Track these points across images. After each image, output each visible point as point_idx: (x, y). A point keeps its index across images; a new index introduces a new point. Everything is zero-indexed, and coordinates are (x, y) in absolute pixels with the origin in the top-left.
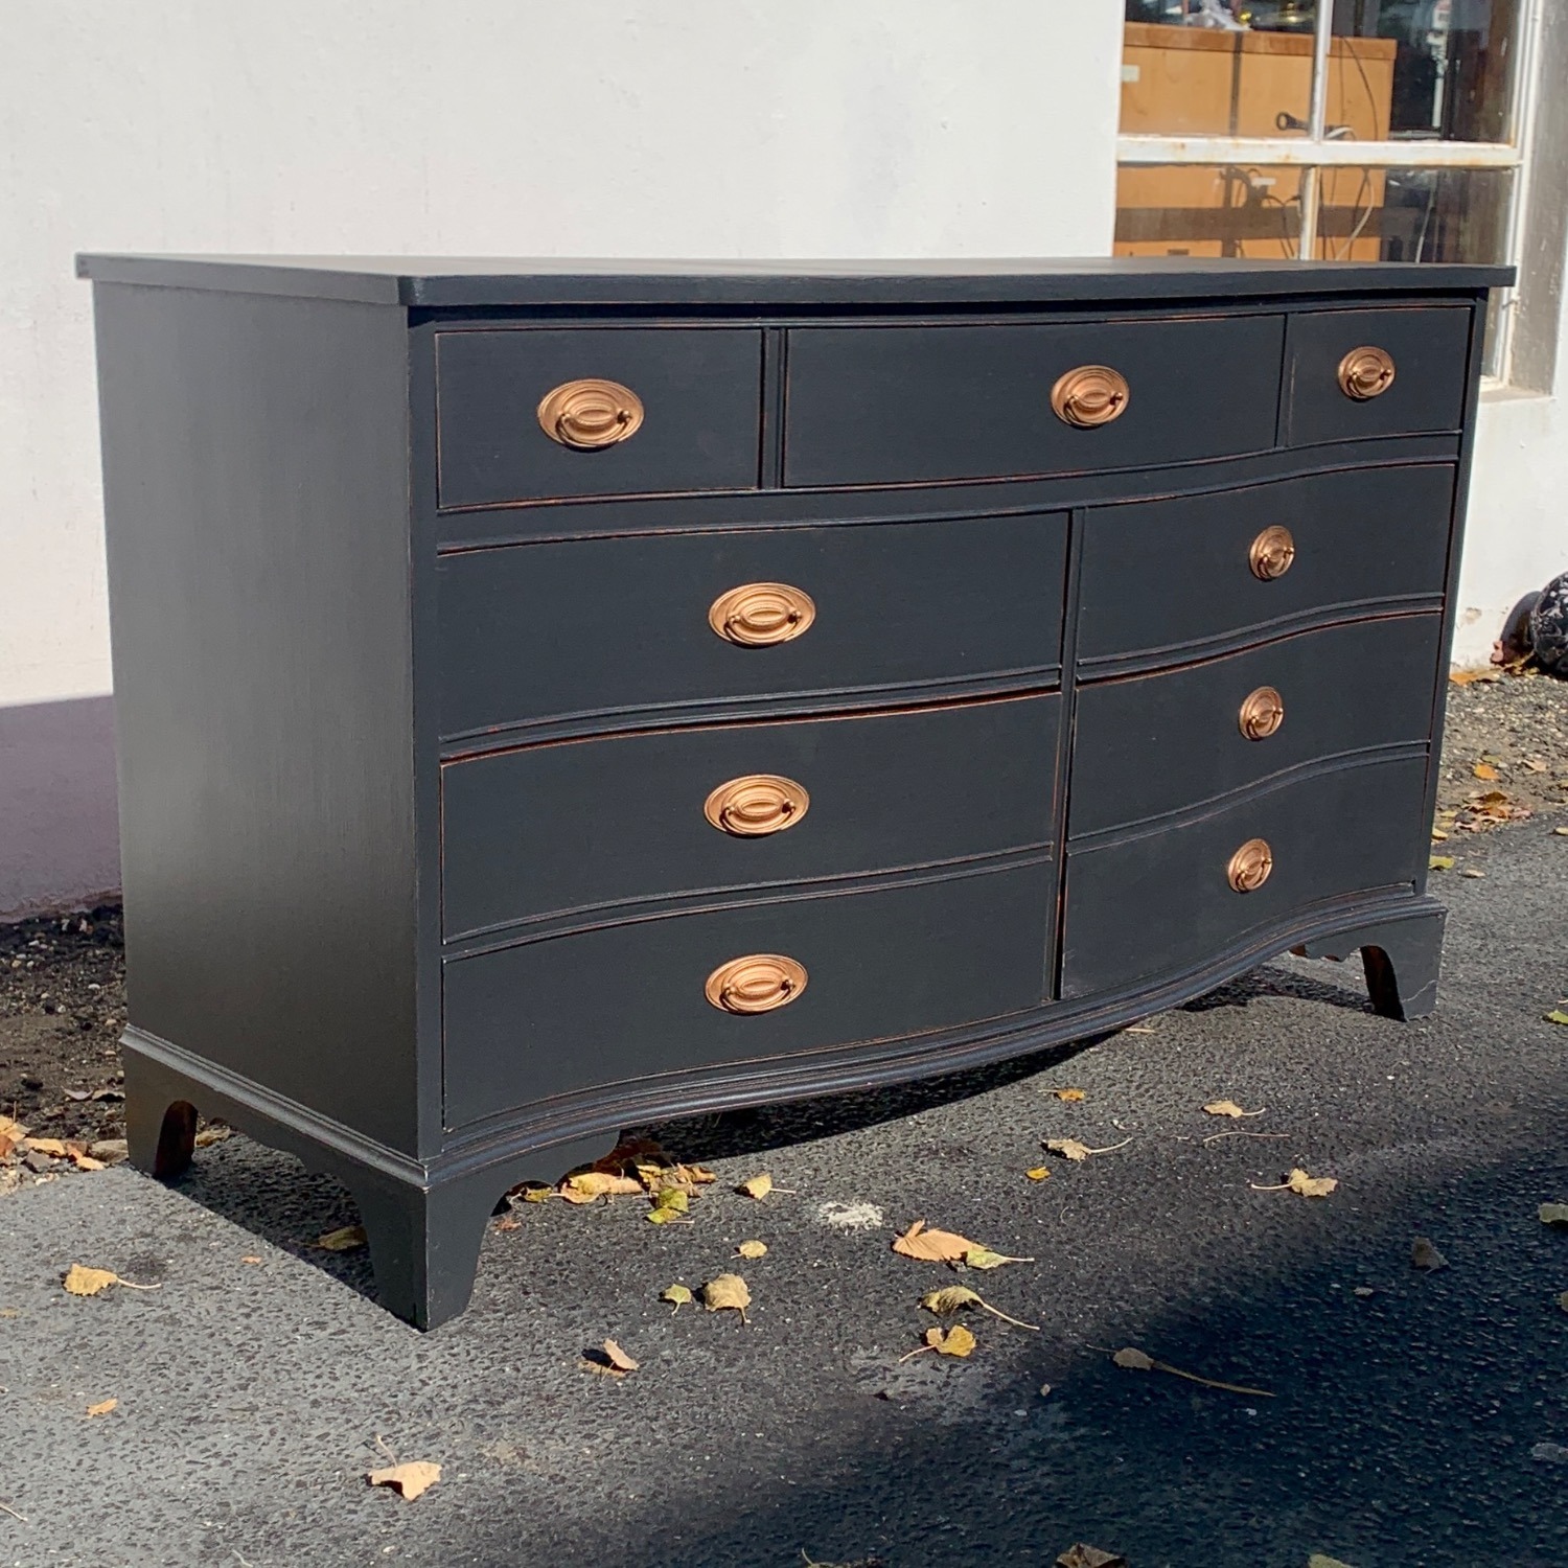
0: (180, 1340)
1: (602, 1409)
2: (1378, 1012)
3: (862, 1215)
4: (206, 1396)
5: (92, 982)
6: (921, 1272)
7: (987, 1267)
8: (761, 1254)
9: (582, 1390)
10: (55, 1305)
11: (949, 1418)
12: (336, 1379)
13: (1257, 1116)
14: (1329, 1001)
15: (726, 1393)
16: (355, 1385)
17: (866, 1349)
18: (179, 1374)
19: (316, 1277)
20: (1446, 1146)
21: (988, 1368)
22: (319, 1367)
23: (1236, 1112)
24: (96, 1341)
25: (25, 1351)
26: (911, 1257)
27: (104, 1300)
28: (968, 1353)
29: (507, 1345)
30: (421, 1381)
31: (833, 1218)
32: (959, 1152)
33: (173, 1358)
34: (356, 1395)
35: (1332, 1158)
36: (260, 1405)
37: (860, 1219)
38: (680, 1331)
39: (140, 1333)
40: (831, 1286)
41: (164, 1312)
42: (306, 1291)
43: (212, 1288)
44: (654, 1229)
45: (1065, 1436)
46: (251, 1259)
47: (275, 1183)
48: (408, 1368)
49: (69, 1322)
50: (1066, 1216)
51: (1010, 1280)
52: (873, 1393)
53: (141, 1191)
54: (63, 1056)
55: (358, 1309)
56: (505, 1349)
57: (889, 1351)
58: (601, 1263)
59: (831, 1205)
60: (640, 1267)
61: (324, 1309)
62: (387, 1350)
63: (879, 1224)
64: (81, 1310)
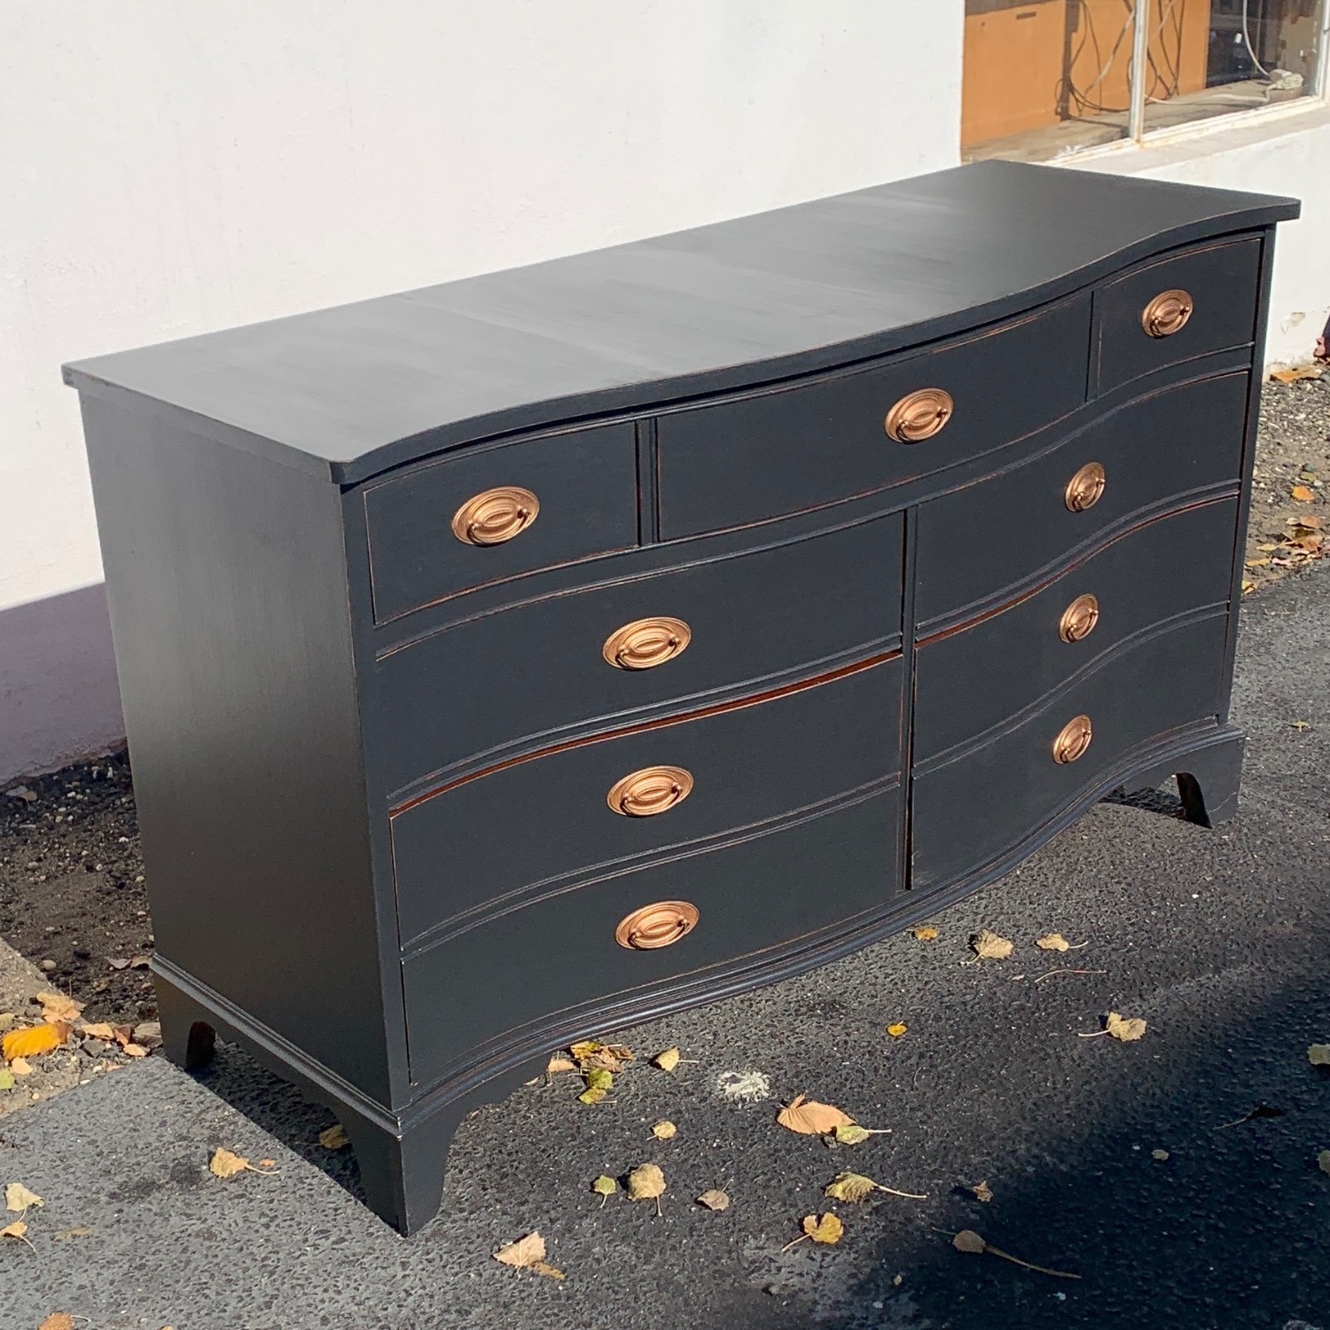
0: (216, 1256)
1: (548, 1316)
2: (1190, 818)
3: (751, 1085)
4: (239, 1317)
5: (121, 836)
6: (799, 1149)
7: (853, 1142)
8: (671, 1135)
9: (530, 1295)
10: (118, 1221)
11: (820, 1314)
12: (339, 1293)
13: (1081, 950)
14: (1147, 807)
15: (645, 1293)
16: (354, 1298)
17: (755, 1238)
18: (218, 1294)
19: (319, 1179)
20: (1237, 974)
21: (853, 1255)
22: (325, 1280)
23: (1064, 946)
24: (151, 1261)
25: (99, 1274)
26: (792, 1131)
27: (156, 1214)
28: (837, 1240)
29: (472, 1247)
30: (405, 1290)
31: (730, 1089)
32: (832, 1007)
33: (212, 1276)
34: (356, 1308)
35: (1141, 996)
36: (282, 1325)
37: (751, 1090)
38: (608, 1226)
39: (185, 1250)
40: (727, 1169)
41: (203, 1226)
42: (312, 1196)
43: (237, 1197)
44: (586, 1110)
46: (267, 1162)
48: (394, 1277)
49: (130, 1241)
50: (919, 1078)
51: (872, 1156)
52: (761, 1287)
53: (177, 1087)
54: (104, 918)
55: (353, 1214)
56: (469, 1253)
57: (774, 1240)
58: (544, 1151)
59: (727, 1075)
60: (574, 1154)
61: (326, 1216)
62: (378, 1258)
63: (766, 1095)
64: (138, 1226)
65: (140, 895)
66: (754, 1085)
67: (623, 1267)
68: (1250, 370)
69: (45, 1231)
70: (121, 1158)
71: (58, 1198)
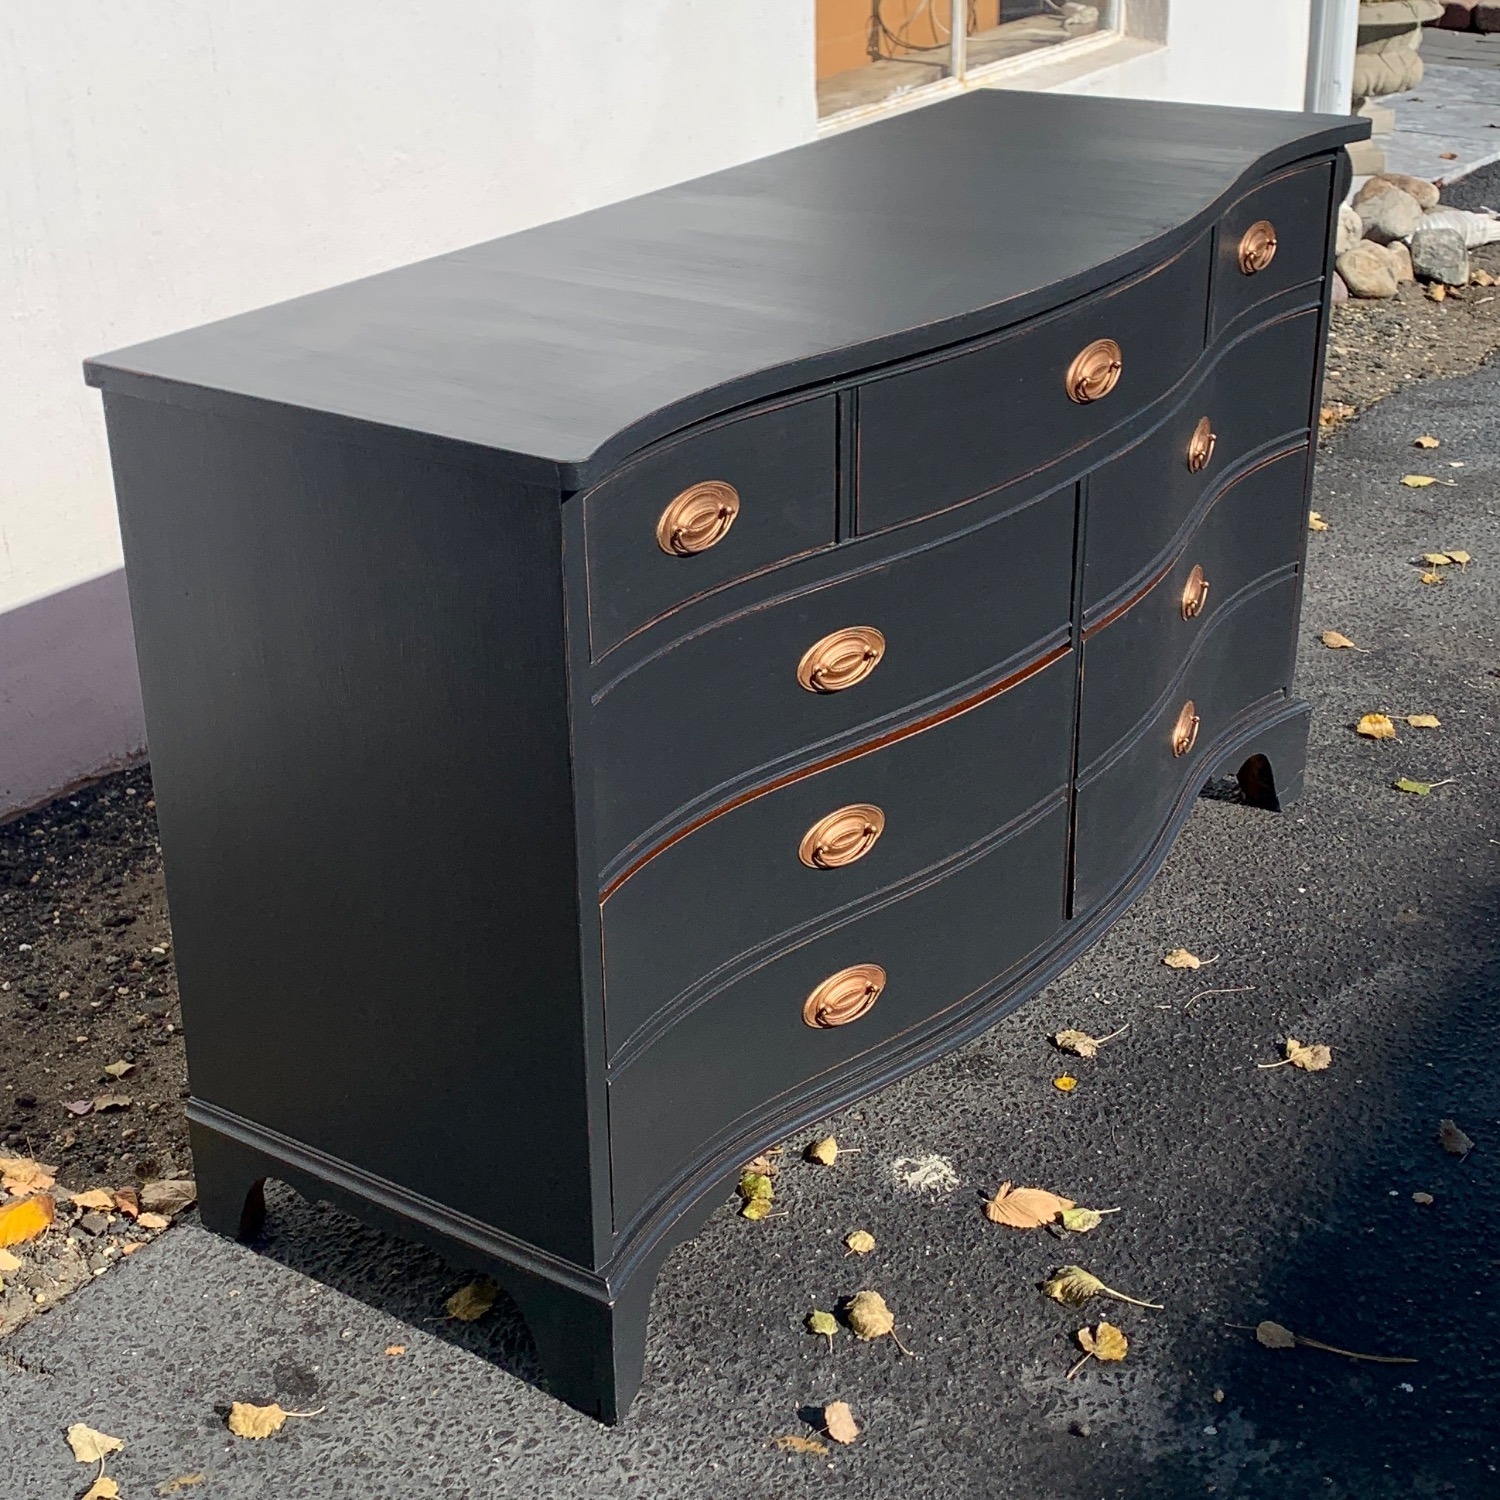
2: (1252, 802)
3: (932, 1172)
5: (21, 943)
6: (1026, 1245)
7: (1087, 1229)
8: (872, 1247)
9: (797, 1480)
10: (234, 1457)
11: (1149, 1452)
13: (1214, 964)
15: (935, 1458)
17: (1029, 1365)
19: (471, 1365)
20: (1391, 974)
23: (1195, 963)
26: (1010, 1226)
27: (277, 1440)
28: (1124, 1354)
29: (698, 1427)
30: (640, 1498)
31: (913, 1179)
32: (980, 1065)
35: (1304, 1011)
37: (936, 1177)
38: (848, 1375)
40: (956, 1281)
41: (346, 1448)
42: (470, 1388)
43: (374, 1402)
44: (755, 1228)
45: (1262, 1455)
46: (394, 1350)
47: (362, 1228)
48: (619, 1482)
49: (259, 1483)
50: (1119, 1140)
51: (1114, 1243)
52: (1065, 1429)
53: (233, 1265)
54: (35, 1051)
55: (531, 1404)
56: (699, 1436)
57: (1052, 1365)
58: (728, 1286)
59: (900, 1162)
60: (767, 1286)
61: (499, 1411)
62: (587, 1459)
63: (956, 1181)
64: (263, 1460)
65: (72, 1015)
66: (937, 1170)
67: (893, 1429)
68: (1320, 308)
69: (140, 1485)
70: (200, 1370)
71: (139, 1436)
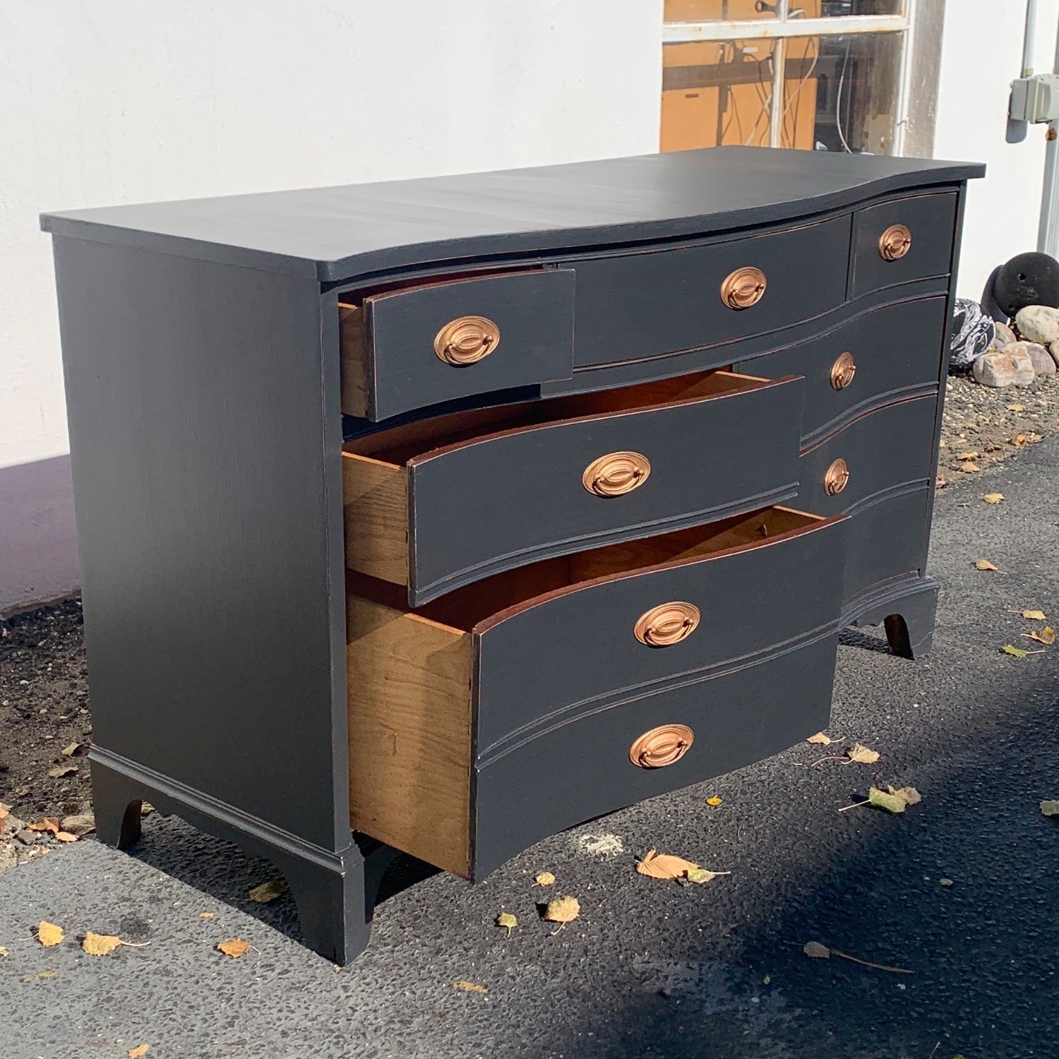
0: (176, 988)
1: (480, 1021)
2: (896, 653)
4: (207, 1035)
5: (22, 680)
6: (660, 889)
7: (702, 881)
8: (552, 882)
9: (461, 1006)
10: (80, 965)
11: (710, 1008)
12: (293, 1012)
13: (840, 743)
14: (862, 646)
15: (559, 1001)
16: (306, 1015)
17: (640, 955)
18: (183, 1017)
19: (257, 927)
20: (965, 758)
21: (725, 965)
22: (278, 1003)
23: (827, 741)
24: (117, 995)
25: (71, 1007)
26: (651, 877)
27: (113, 958)
29: (402, 972)
30: (350, 1007)
31: (591, 847)
33: (175, 1004)
34: (310, 1023)
35: (897, 774)
36: (247, 1039)
37: (608, 847)
38: (514, 951)
39: (146, 984)
40: (604, 905)
41: (158, 965)
42: (252, 939)
43: (185, 942)
45: (788, 1017)
46: (206, 915)
47: (204, 848)
48: (339, 997)
49: (94, 979)
50: (742, 835)
51: (720, 891)
52: (655, 991)
53: (111, 861)
54: (16, 742)
55: (291, 952)
56: (400, 976)
57: (657, 956)
58: (446, 897)
59: (586, 837)
60: (473, 899)
61: (268, 953)
62: (320, 984)
63: (622, 850)
64: (100, 968)
65: (46, 723)
66: (609, 843)
67: (535, 982)
68: (947, 295)
69: (14, 975)
70: (72, 917)
71: (20, 950)
